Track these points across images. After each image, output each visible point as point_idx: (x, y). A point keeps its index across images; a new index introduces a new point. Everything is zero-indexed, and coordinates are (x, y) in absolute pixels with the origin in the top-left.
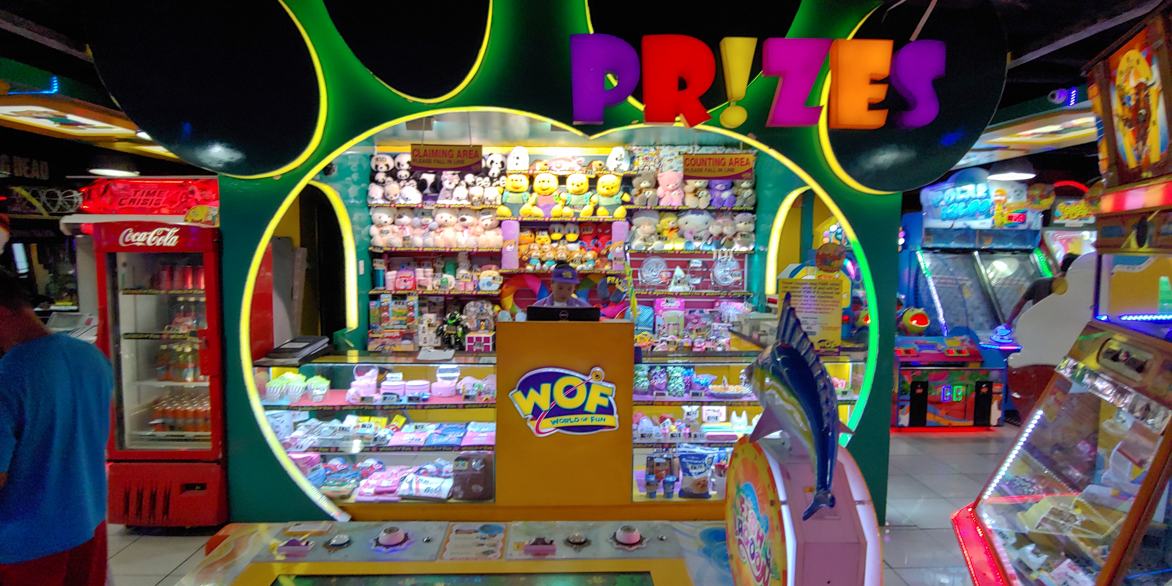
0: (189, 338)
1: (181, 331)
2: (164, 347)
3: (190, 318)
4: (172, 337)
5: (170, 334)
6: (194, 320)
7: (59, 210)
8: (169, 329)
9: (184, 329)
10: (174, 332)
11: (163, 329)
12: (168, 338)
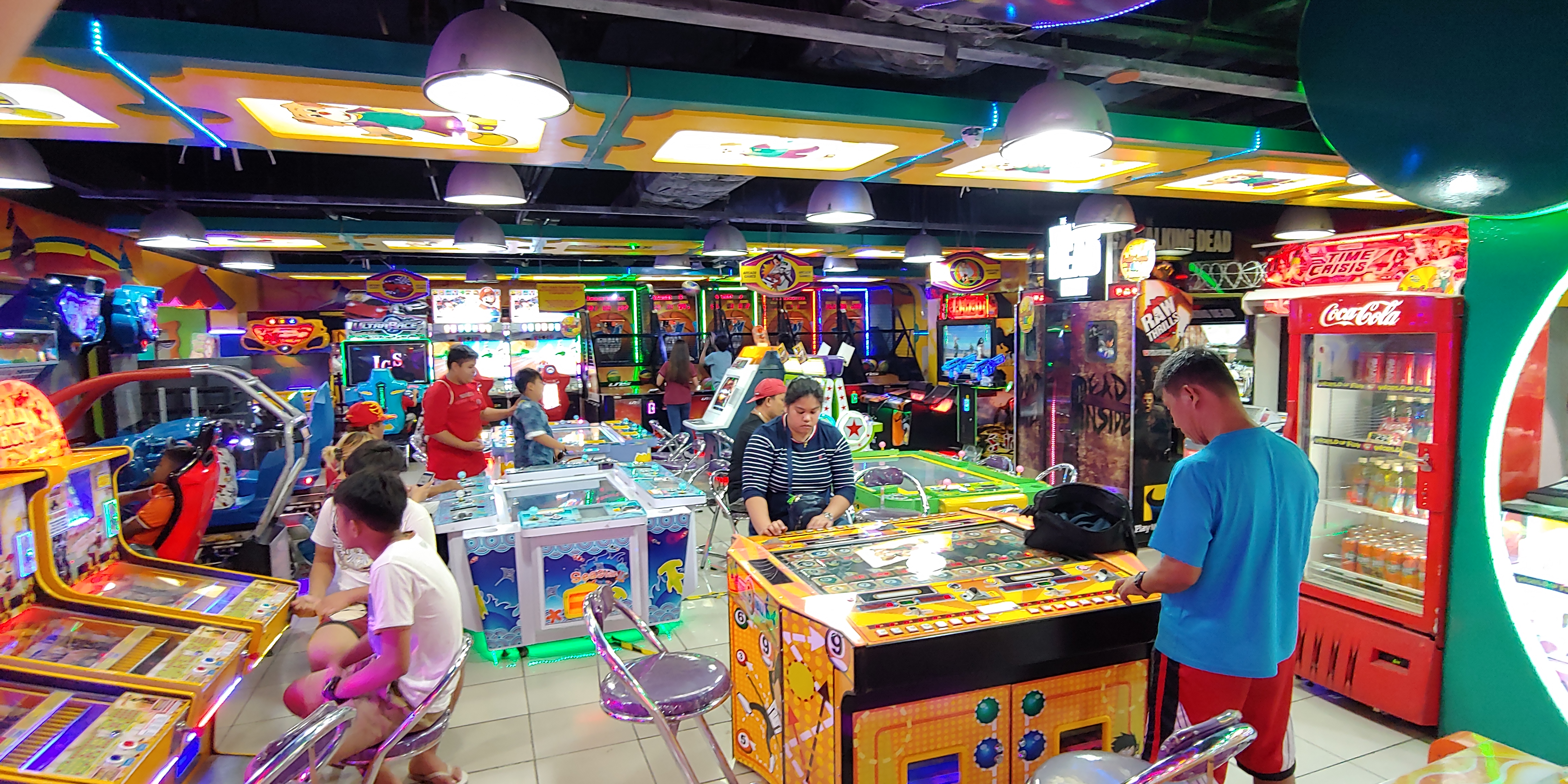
0: (1402, 453)
1: (1391, 442)
2: (1364, 460)
3: (1404, 426)
4: (1376, 448)
5: (1374, 444)
6: (1409, 429)
7: (1239, 286)
8: (1373, 437)
9: (1394, 439)
10: (1382, 442)
11: (1366, 436)
12: (1372, 450)
